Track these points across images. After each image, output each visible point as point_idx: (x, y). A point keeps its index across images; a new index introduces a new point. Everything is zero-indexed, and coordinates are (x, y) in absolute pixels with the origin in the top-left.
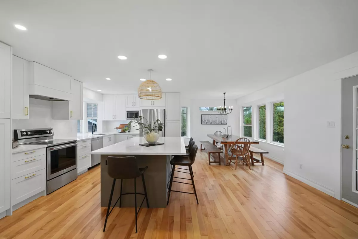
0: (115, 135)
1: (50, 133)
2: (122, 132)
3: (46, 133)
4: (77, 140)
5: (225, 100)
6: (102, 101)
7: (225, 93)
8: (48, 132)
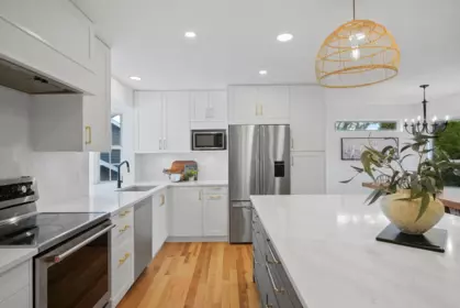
0: (169, 187)
1: (30, 192)
2: (180, 181)
3: (20, 195)
4: (109, 214)
5: (425, 102)
6: (134, 105)
7: (424, 87)
8: (24, 189)
